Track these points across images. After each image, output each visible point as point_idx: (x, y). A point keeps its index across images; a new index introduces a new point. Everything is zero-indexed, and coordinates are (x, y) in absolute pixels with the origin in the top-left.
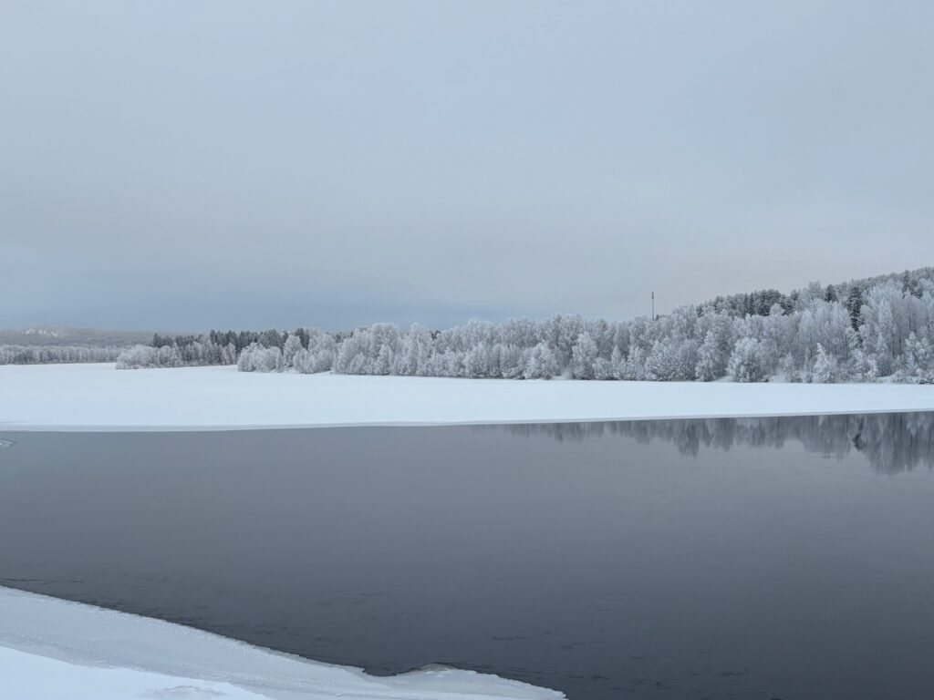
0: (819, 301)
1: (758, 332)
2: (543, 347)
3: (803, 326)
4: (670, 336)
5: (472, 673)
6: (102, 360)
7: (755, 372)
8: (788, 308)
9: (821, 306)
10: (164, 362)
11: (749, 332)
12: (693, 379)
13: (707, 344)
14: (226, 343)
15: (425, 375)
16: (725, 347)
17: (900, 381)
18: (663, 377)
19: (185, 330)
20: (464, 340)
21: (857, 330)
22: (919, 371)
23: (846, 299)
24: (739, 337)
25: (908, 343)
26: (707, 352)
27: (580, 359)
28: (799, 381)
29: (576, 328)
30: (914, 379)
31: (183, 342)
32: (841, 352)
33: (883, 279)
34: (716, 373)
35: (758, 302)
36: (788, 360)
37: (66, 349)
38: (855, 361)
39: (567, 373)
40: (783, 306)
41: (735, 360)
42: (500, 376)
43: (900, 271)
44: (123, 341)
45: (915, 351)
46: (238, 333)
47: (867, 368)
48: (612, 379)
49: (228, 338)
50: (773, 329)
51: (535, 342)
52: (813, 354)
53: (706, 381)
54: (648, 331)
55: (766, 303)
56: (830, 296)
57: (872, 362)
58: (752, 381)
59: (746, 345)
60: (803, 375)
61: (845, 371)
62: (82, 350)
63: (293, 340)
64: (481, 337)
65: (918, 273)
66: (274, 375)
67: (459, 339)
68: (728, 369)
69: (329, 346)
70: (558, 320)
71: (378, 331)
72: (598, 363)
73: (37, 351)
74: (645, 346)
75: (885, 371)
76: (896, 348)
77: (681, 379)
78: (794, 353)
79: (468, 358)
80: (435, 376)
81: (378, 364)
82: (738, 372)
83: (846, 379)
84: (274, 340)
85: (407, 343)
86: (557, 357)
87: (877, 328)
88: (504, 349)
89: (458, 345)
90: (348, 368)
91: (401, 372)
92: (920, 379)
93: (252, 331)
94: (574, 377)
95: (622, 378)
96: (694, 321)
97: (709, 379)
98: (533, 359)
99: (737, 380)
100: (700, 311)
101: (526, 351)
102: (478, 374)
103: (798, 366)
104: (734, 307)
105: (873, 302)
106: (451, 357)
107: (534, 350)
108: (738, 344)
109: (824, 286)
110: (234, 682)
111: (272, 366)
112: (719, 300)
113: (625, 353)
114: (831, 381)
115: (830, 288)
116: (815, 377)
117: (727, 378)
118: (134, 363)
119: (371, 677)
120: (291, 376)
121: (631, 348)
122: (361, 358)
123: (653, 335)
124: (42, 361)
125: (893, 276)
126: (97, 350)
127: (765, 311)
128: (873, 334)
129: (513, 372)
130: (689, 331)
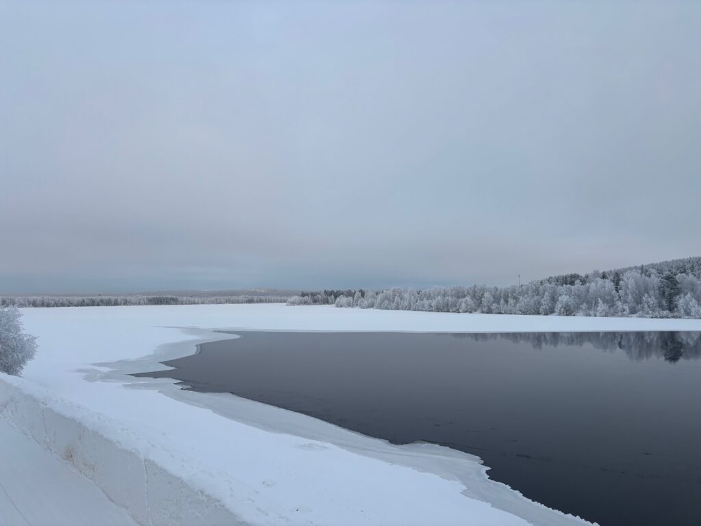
0: (598, 279)
1: (569, 293)
2: (468, 298)
3: (591, 290)
4: (528, 294)
6: (281, 302)
7: (569, 311)
8: (583, 282)
9: (600, 281)
10: (305, 303)
11: (565, 292)
12: (539, 314)
13: (545, 298)
14: (330, 295)
15: (414, 310)
16: (554, 299)
17: (641, 317)
18: (525, 313)
19: (314, 290)
20: (432, 295)
21: (618, 292)
22: (650, 312)
23: (612, 278)
24: (560, 295)
25: (644, 299)
26: (545, 302)
27: (485, 304)
28: (590, 315)
29: (483, 290)
30: (648, 316)
31: (313, 295)
32: (611, 303)
33: (630, 269)
34: (550, 311)
35: (569, 279)
36: (584, 306)
37: (267, 297)
38: (618, 307)
39: (479, 311)
40: (581, 281)
41: (558, 306)
42: (448, 311)
43: (639, 265)
44: (289, 294)
45: (648, 303)
46: (335, 291)
47: (624, 310)
48: (501, 313)
49: (331, 293)
50: (576, 292)
51: (464, 296)
52: (596, 303)
53: (545, 315)
54: (517, 292)
55: (573, 279)
56: (604, 276)
57: (626, 307)
58: (567, 315)
59: (564, 299)
60: (592, 313)
61: (612, 311)
62: (273, 298)
63: (358, 294)
64: (439, 294)
65: (648, 266)
66: (350, 309)
67: (429, 294)
68: (556, 310)
69: (373, 297)
70: (475, 286)
71: (394, 291)
72: (494, 306)
73: (255, 298)
74: (516, 299)
75: (633, 311)
76: (638, 301)
77: (533, 314)
78: (587, 303)
79: (434, 303)
80: (419, 310)
81: (394, 305)
82: (560, 311)
83: (613, 315)
84: (350, 294)
85: (406, 296)
86: (475, 303)
87: (628, 292)
88: (450, 299)
89: (429, 297)
90: (381, 307)
91: (404, 309)
92: (651, 316)
93: (342, 290)
94: (483, 312)
95: (506, 313)
96: (539, 287)
97: (546, 314)
98: (463, 304)
99: (560, 315)
100: (541, 283)
101: (460, 300)
102: (438, 310)
103: (589, 308)
104: (558, 281)
105: (625, 279)
106: (426, 302)
107: (464, 300)
108: (560, 298)
109: (601, 272)
111: (349, 305)
112: (550, 278)
113: (507, 302)
114: (606, 316)
115: (604, 273)
116: (598, 314)
117: (555, 314)
118: (293, 303)
120: (357, 310)
121: (509, 300)
122: (386, 302)
123: (520, 294)
124: (257, 302)
125: (636, 267)
126: (279, 298)
127: (572, 283)
128: (626, 294)
129: (455, 309)
130: (537, 292)
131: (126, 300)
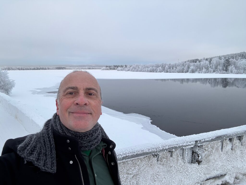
0: (204, 61)
1: (194, 65)
2: (160, 68)
3: (201, 65)
4: (180, 66)
5: (138, 114)
6: (100, 69)
7: (193, 72)
8: (200, 62)
9: (205, 61)
10: (107, 69)
11: (193, 65)
12: (183, 72)
13: (186, 67)
14: (115, 67)
15: (143, 72)
16: (189, 68)
17: (216, 73)
18: (179, 72)
19: (110, 65)
20: (149, 67)
21: (210, 65)
22: (220, 72)
23: (209, 60)
24: (191, 66)
25: (218, 67)
26: (186, 69)
27: (166, 69)
28: (200, 73)
29: (166, 65)
30: (219, 73)
31: (110, 67)
32: (207, 68)
33: (216, 57)
34: (187, 72)
35: (195, 61)
36: (198, 70)
37: (95, 67)
38: (209, 70)
39: (164, 72)
40: (199, 61)
41: (190, 70)
42: (154, 72)
43: (219, 56)
44: (102, 67)
45: (219, 68)
46: (117, 65)
47: (211, 71)
48: (171, 72)
49: (116, 66)
50: (196, 65)
51: (159, 67)
52: (203, 69)
53: (185, 73)
54: (177, 65)
55: (196, 61)
56: (207, 60)
57: (212, 70)
58: (192, 73)
59: (192, 67)
60: (201, 72)
61: (207, 71)
62: (97, 68)
63: (124, 66)
64: (151, 66)
65: (222, 56)
66: (122, 71)
67: (148, 66)
68: (189, 71)
69: (129, 67)
70: (163, 63)
71: (136, 65)
72: (169, 70)
73: (91, 68)
74: (176, 68)
75: (214, 71)
76: (216, 68)
77: (181, 72)
78: (199, 69)
79: (149, 69)
80: (144, 72)
81: (136, 70)
82: (190, 71)
83: (207, 73)
84: (122, 66)
85: (140, 67)
86: (162, 69)
87: (213, 65)
88: (154, 68)
89: (148, 67)
90: (132, 71)
91: (139, 71)
92: (220, 73)
93: (119, 65)
94: (165, 72)
95: (172, 72)
96: (184, 64)
97: (186, 73)
98: (159, 70)
99: (190, 73)
100: (185, 62)
101: (158, 68)
102: (150, 71)
103: (200, 71)
104: (191, 61)
105: (213, 61)
106: (146, 69)
107: (159, 68)
108: (191, 67)
109: (206, 58)
110: (106, 113)
111: (121, 70)
112: (189, 60)
113: (173, 68)
114: (205, 73)
115: (207, 58)
116: (203, 72)
117: (188, 72)
118: (103, 69)
119: (124, 114)
120: (124, 71)
121: (174, 68)
122: (134, 69)
123: (177, 66)
124: (92, 69)
125: (218, 57)
126: (99, 68)
127: (196, 62)
128: (213, 66)
129: (156, 71)
130: (183, 65)
131: (48, 68)
